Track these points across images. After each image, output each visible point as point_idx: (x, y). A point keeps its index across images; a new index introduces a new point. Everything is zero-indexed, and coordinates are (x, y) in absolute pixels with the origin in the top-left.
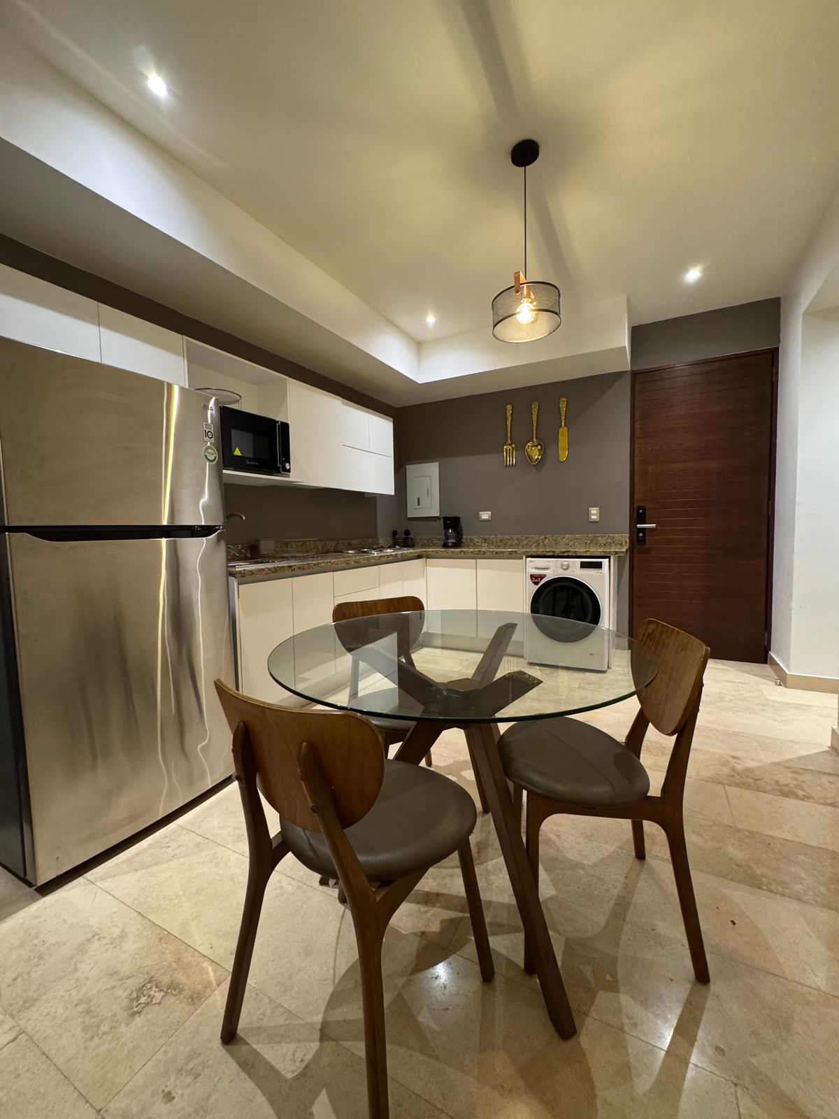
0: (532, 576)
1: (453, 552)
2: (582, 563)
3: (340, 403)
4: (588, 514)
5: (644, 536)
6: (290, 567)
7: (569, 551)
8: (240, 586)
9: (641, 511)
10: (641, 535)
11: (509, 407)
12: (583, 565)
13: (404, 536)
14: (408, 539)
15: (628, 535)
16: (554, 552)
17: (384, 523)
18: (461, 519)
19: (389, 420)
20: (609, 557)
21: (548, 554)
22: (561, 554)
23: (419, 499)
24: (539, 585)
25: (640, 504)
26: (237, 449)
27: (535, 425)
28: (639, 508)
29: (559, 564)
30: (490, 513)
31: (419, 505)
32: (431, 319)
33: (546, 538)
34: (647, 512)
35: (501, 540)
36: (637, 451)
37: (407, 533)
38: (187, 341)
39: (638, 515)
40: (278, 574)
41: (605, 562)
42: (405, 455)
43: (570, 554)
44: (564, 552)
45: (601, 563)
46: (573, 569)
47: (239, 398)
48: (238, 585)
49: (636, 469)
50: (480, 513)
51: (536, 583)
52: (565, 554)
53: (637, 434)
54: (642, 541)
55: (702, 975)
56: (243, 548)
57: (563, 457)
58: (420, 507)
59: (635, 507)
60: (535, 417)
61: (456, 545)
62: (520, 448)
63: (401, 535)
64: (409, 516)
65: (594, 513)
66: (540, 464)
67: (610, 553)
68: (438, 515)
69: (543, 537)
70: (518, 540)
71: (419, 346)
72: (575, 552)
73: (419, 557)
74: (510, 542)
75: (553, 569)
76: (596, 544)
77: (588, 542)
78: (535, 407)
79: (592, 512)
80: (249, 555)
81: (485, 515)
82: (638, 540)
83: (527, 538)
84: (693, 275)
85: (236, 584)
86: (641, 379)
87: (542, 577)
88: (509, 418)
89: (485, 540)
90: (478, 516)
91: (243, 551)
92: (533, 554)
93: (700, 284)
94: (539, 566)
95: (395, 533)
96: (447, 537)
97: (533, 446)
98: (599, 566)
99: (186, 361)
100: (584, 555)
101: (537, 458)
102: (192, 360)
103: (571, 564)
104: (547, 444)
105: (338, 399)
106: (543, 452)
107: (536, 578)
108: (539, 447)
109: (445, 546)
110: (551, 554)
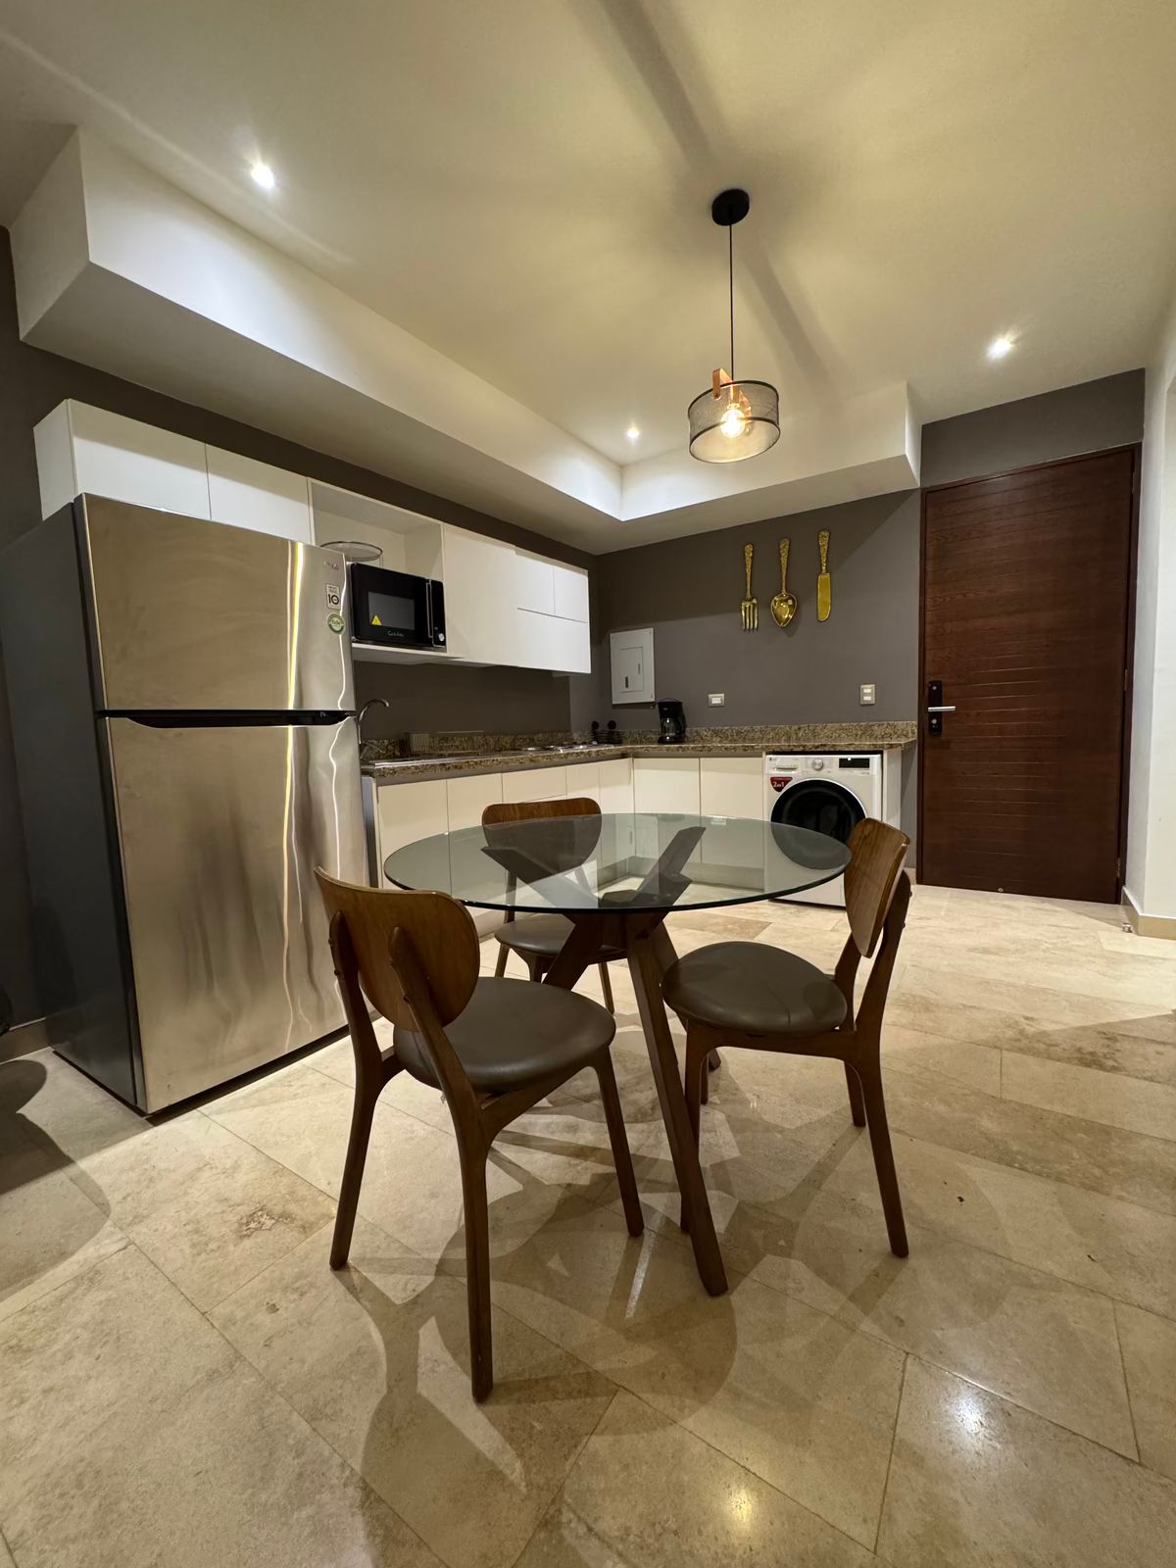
0: (773, 780)
1: (668, 749)
2: (841, 760)
3: (514, 552)
4: (859, 694)
5: (939, 723)
6: (444, 765)
7: (825, 745)
8: (380, 788)
9: (935, 688)
10: (934, 721)
11: (749, 548)
12: (843, 764)
13: (608, 729)
14: (613, 733)
15: (915, 723)
16: (804, 746)
17: (579, 712)
18: (683, 706)
19: (584, 574)
20: (881, 753)
21: (796, 749)
22: (814, 750)
23: (627, 679)
24: (784, 791)
25: (932, 679)
26: (376, 617)
27: (784, 572)
28: (933, 683)
29: (810, 762)
30: (723, 695)
31: (627, 686)
32: (633, 433)
33: (799, 729)
34: (944, 689)
35: (739, 733)
36: (929, 602)
37: (612, 725)
38: (313, 484)
39: (931, 693)
40: (427, 774)
41: (875, 759)
42: (606, 619)
43: (827, 749)
44: (818, 747)
45: (868, 760)
46: (830, 770)
47: (379, 552)
48: (377, 786)
49: (928, 628)
50: (710, 696)
51: (779, 789)
52: (819, 750)
53: (930, 578)
54: (936, 731)
55: (899, 1247)
56: (390, 744)
57: (824, 615)
58: (630, 688)
59: (927, 682)
60: (784, 561)
61: (674, 741)
62: (765, 604)
63: (603, 727)
64: (614, 702)
65: (868, 693)
66: (790, 626)
67: (882, 746)
68: (653, 700)
69: (796, 727)
70: (761, 731)
71: (621, 470)
72: (834, 745)
73: (624, 756)
74: (751, 735)
75: (802, 769)
76: (871, 736)
77: (860, 733)
78: (784, 547)
79: (865, 691)
80: (398, 753)
81: (716, 699)
82: (931, 730)
83: (773, 729)
84: (1001, 347)
85: (374, 785)
86: (936, 500)
87: (786, 780)
88: (749, 566)
89: (716, 733)
90: (708, 700)
91: (389, 747)
92: (776, 750)
93: (1012, 362)
94: (785, 765)
95: (595, 725)
96: (664, 730)
97: (781, 601)
98: (865, 764)
99: (311, 509)
100: (847, 749)
101: (788, 618)
102: (319, 506)
103: (826, 763)
104: (801, 600)
105: (512, 548)
106: (796, 609)
107: (779, 782)
108: (790, 602)
109: (662, 741)
110: (801, 749)
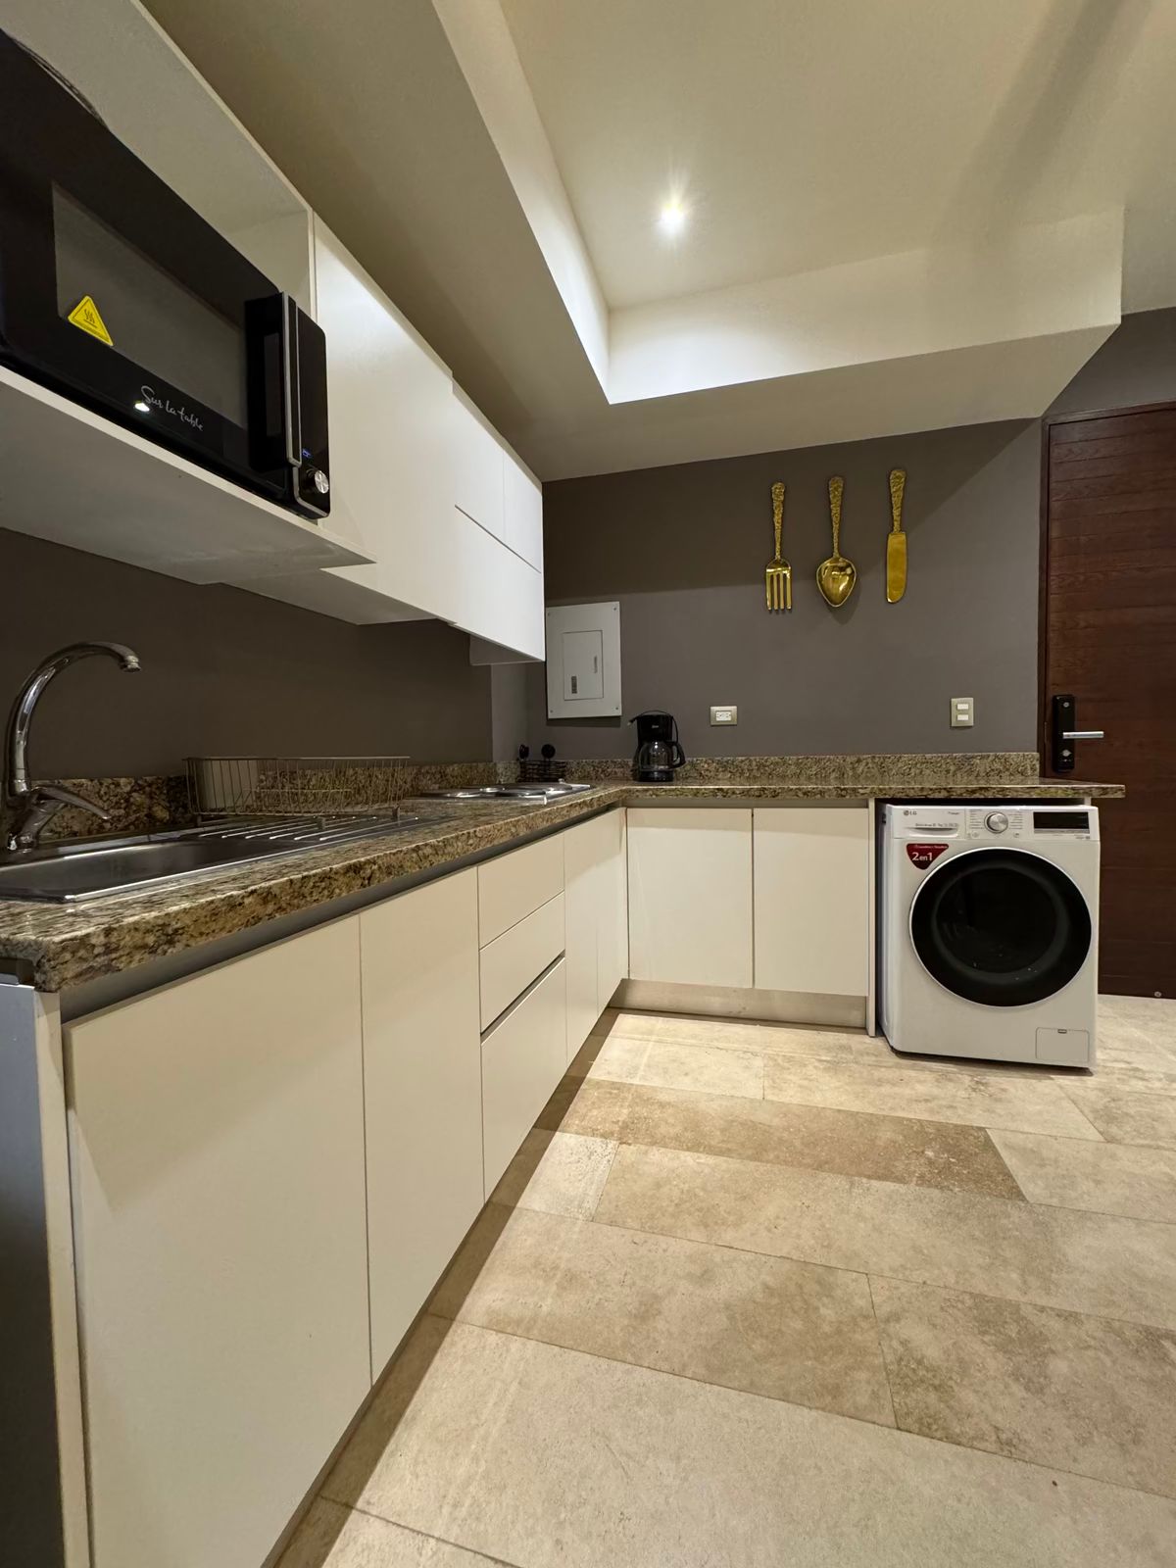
0: (912, 849)
2: (1037, 815)
4: (949, 711)
5: (1078, 755)
7: (986, 789)
9: (1061, 704)
10: (1065, 753)
11: (778, 489)
12: (1042, 822)
13: (541, 759)
14: (550, 763)
15: (1036, 754)
17: (505, 731)
19: (537, 487)
23: (574, 679)
24: (934, 869)
25: (1060, 690)
27: (836, 526)
28: (1060, 699)
29: (979, 819)
30: (734, 708)
31: (574, 691)
32: (674, 216)
34: (1077, 706)
35: (760, 766)
37: (548, 751)
39: (1058, 713)
41: (1093, 812)
45: (1086, 814)
46: (1019, 831)
49: (1053, 617)
50: (714, 709)
51: (922, 865)
53: (1055, 547)
54: (1066, 767)
57: (892, 595)
58: (578, 695)
59: (1050, 695)
60: (836, 509)
61: (668, 777)
62: (807, 573)
63: (535, 755)
64: (550, 716)
65: (964, 710)
66: (846, 606)
68: (619, 713)
70: (797, 764)
71: (614, 313)
74: (780, 770)
75: (964, 830)
76: (970, 772)
77: (952, 768)
78: (836, 489)
79: (959, 707)
81: (724, 714)
82: (1058, 766)
85: (46, 1026)
86: (1063, 437)
87: (937, 850)
88: (776, 513)
89: (725, 767)
90: (709, 715)
94: (929, 822)
95: (524, 752)
96: (647, 760)
97: (836, 568)
98: (1079, 822)
101: (842, 596)
103: (1011, 820)
106: (856, 581)
107: (922, 852)
108: (848, 571)
109: (644, 777)
